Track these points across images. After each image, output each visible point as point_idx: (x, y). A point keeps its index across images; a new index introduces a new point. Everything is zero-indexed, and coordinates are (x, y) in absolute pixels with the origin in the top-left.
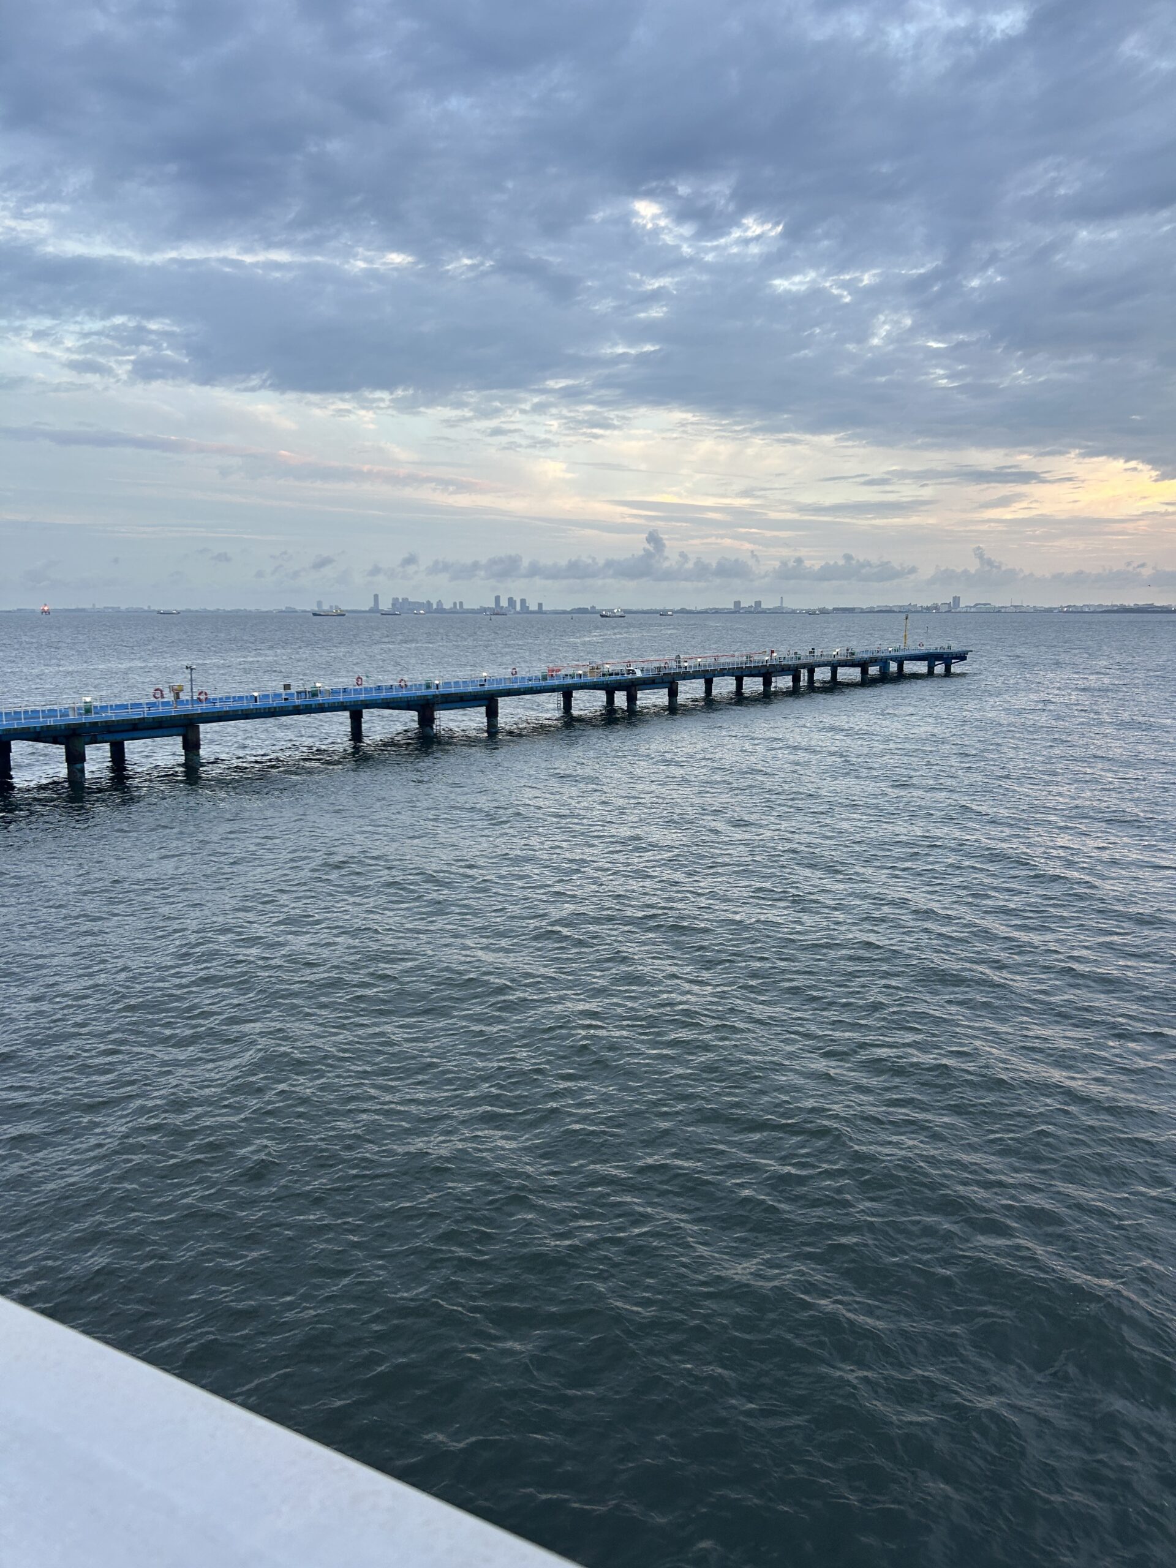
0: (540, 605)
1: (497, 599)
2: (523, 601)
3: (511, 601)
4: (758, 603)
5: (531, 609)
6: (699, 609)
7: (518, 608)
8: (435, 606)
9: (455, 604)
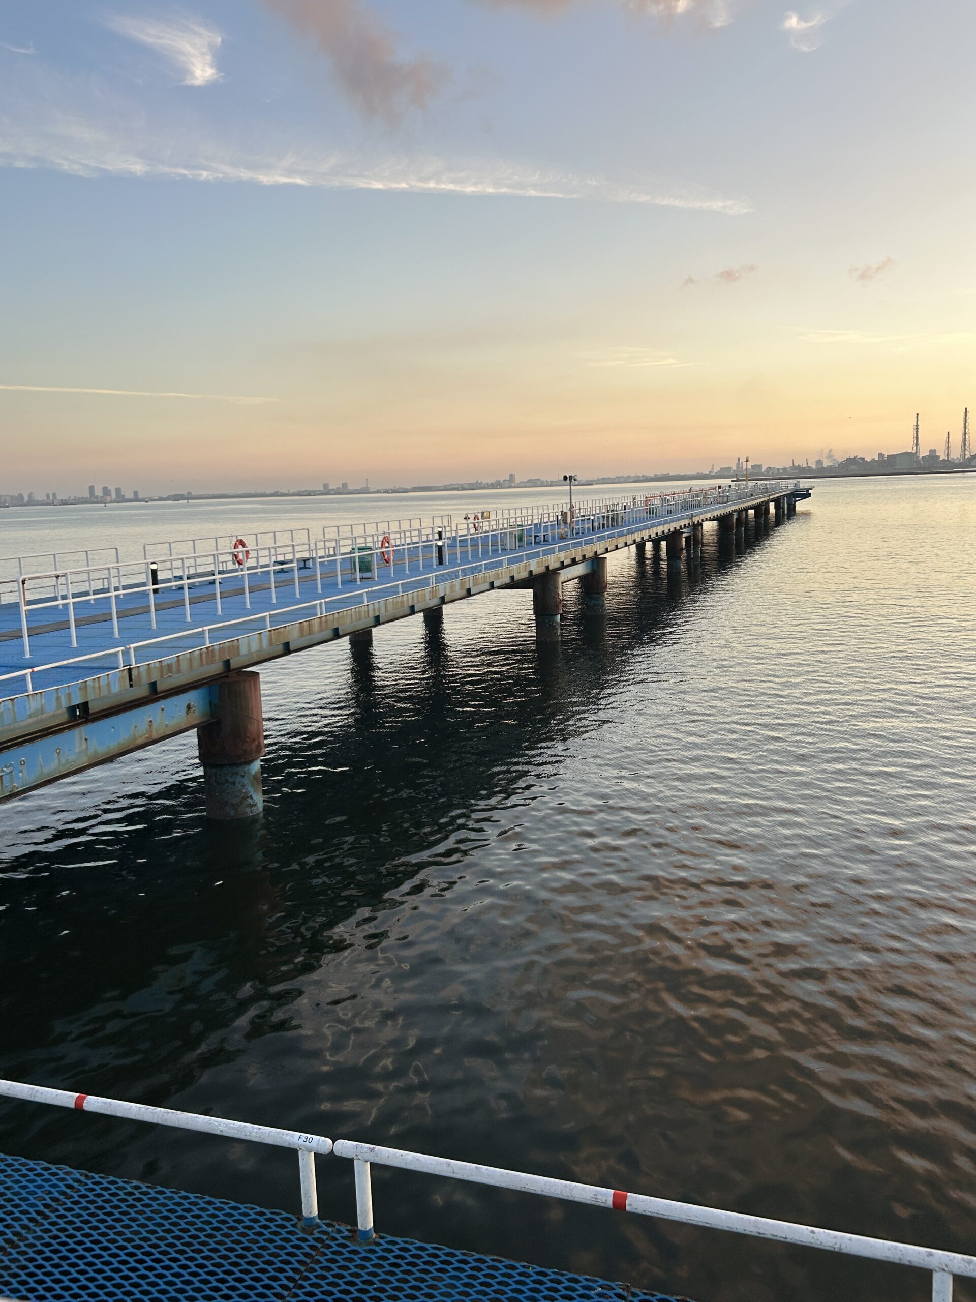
0: (136, 493)
1: (92, 489)
2: (118, 490)
3: (106, 491)
4: (345, 485)
5: (126, 497)
6: (291, 492)
7: (114, 496)
8: (26, 499)
9: (48, 496)
